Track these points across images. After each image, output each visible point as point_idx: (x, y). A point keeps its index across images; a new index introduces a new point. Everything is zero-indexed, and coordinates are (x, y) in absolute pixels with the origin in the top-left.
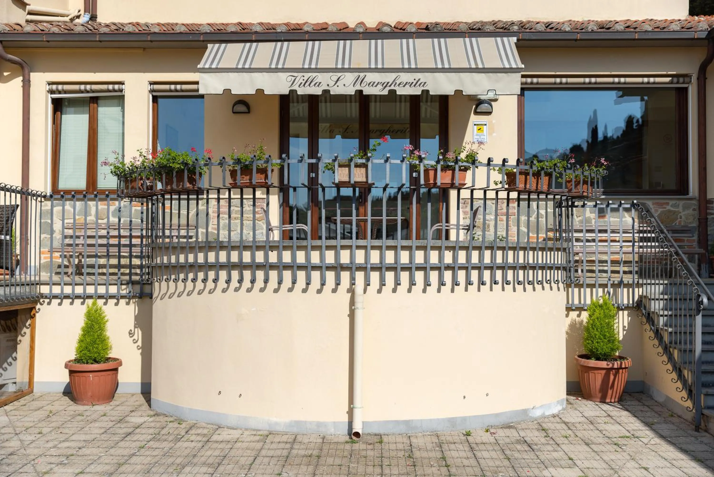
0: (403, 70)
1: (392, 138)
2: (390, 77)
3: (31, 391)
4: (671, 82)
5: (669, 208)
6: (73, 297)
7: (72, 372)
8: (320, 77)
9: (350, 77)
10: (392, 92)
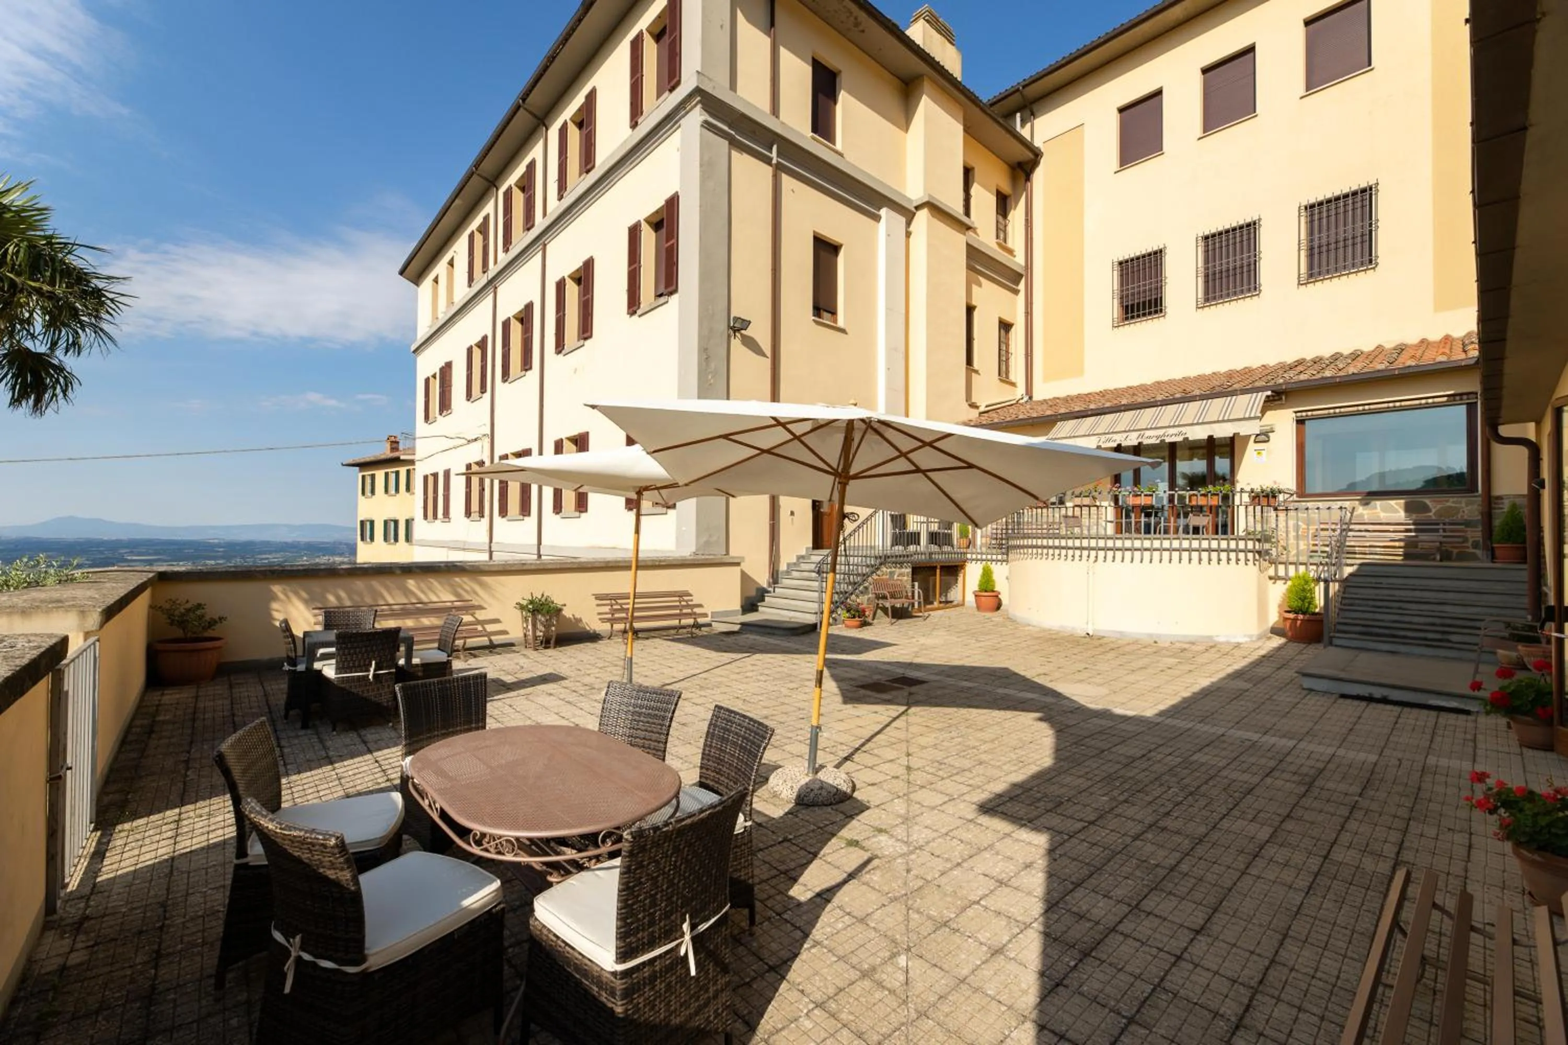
0: (1169, 427)
1: (1221, 457)
2: (1161, 432)
3: (963, 605)
4: (1447, 401)
5: (1449, 504)
6: (977, 560)
7: (976, 596)
8: (1115, 437)
9: (1135, 434)
10: (1163, 441)
